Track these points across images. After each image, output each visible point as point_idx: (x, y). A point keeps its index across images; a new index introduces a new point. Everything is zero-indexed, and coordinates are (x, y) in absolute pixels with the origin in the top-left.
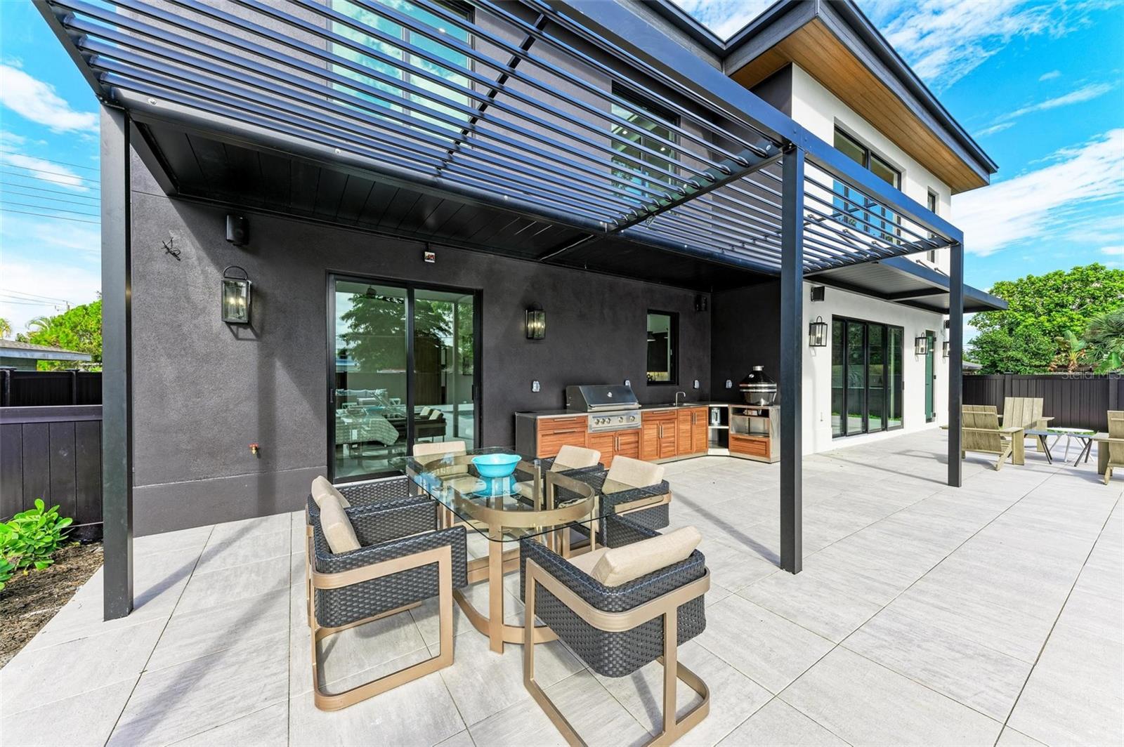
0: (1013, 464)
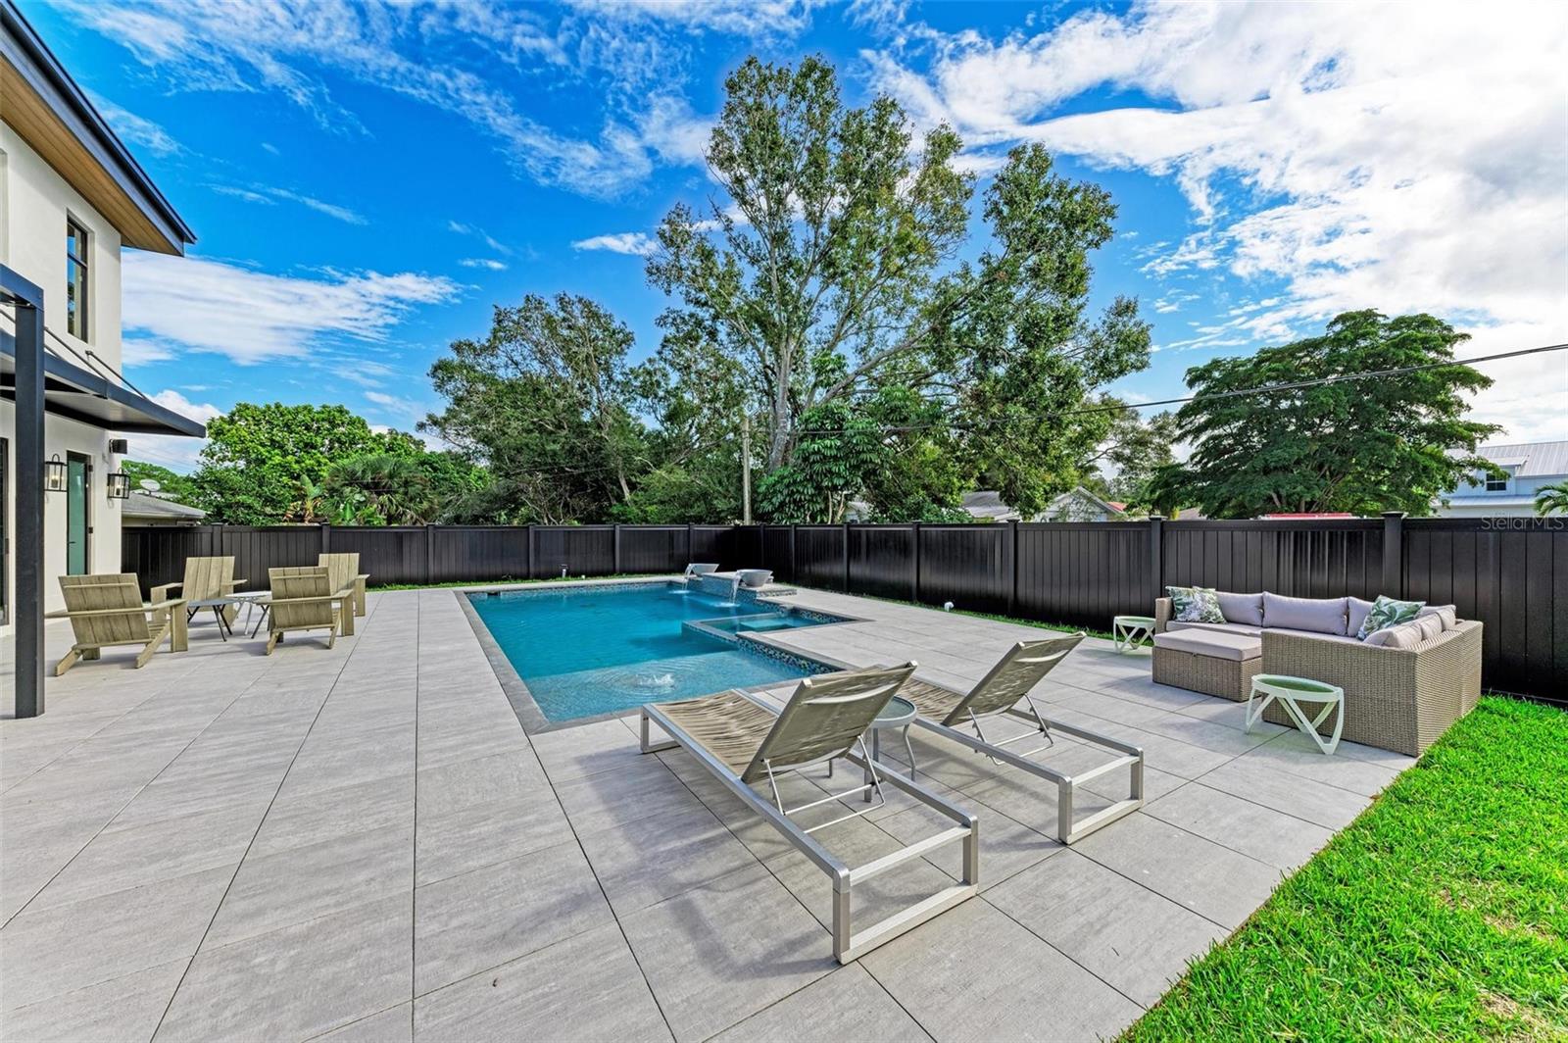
0: (172, 652)
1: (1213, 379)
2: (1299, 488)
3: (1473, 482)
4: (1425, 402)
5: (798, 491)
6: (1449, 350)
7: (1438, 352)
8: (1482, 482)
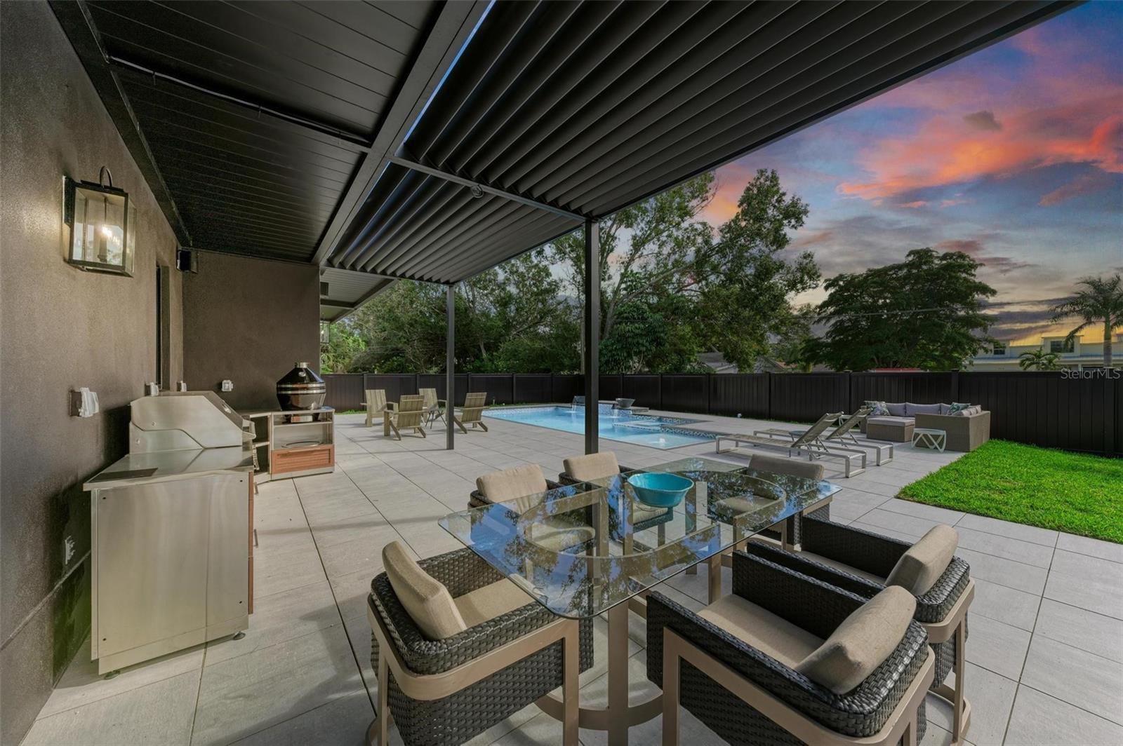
1: (840, 286)
2: (891, 353)
3: (986, 351)
4: (960, 303)
5: (618, 355)
6: (973, 272)
7: (967, 273)
8: (991, 351)
